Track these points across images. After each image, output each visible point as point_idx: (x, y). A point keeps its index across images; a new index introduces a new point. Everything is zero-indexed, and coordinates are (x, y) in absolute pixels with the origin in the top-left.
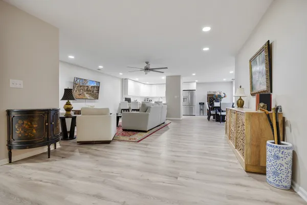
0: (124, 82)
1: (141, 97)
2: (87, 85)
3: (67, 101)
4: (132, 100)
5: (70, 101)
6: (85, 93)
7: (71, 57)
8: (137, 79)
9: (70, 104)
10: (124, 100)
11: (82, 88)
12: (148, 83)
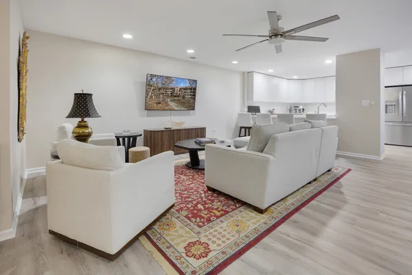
0: (247, 78)
1: (283, 104)
2: (172, 85)
3: (80, 119)
4: (263, 111)
5: (86, 119)
6: (169, 100)
7: (127, 36)
8: (271, 71)
9: (86, 127)
10: (246, 109)
11: (161, 91)
12: (295, 77)
